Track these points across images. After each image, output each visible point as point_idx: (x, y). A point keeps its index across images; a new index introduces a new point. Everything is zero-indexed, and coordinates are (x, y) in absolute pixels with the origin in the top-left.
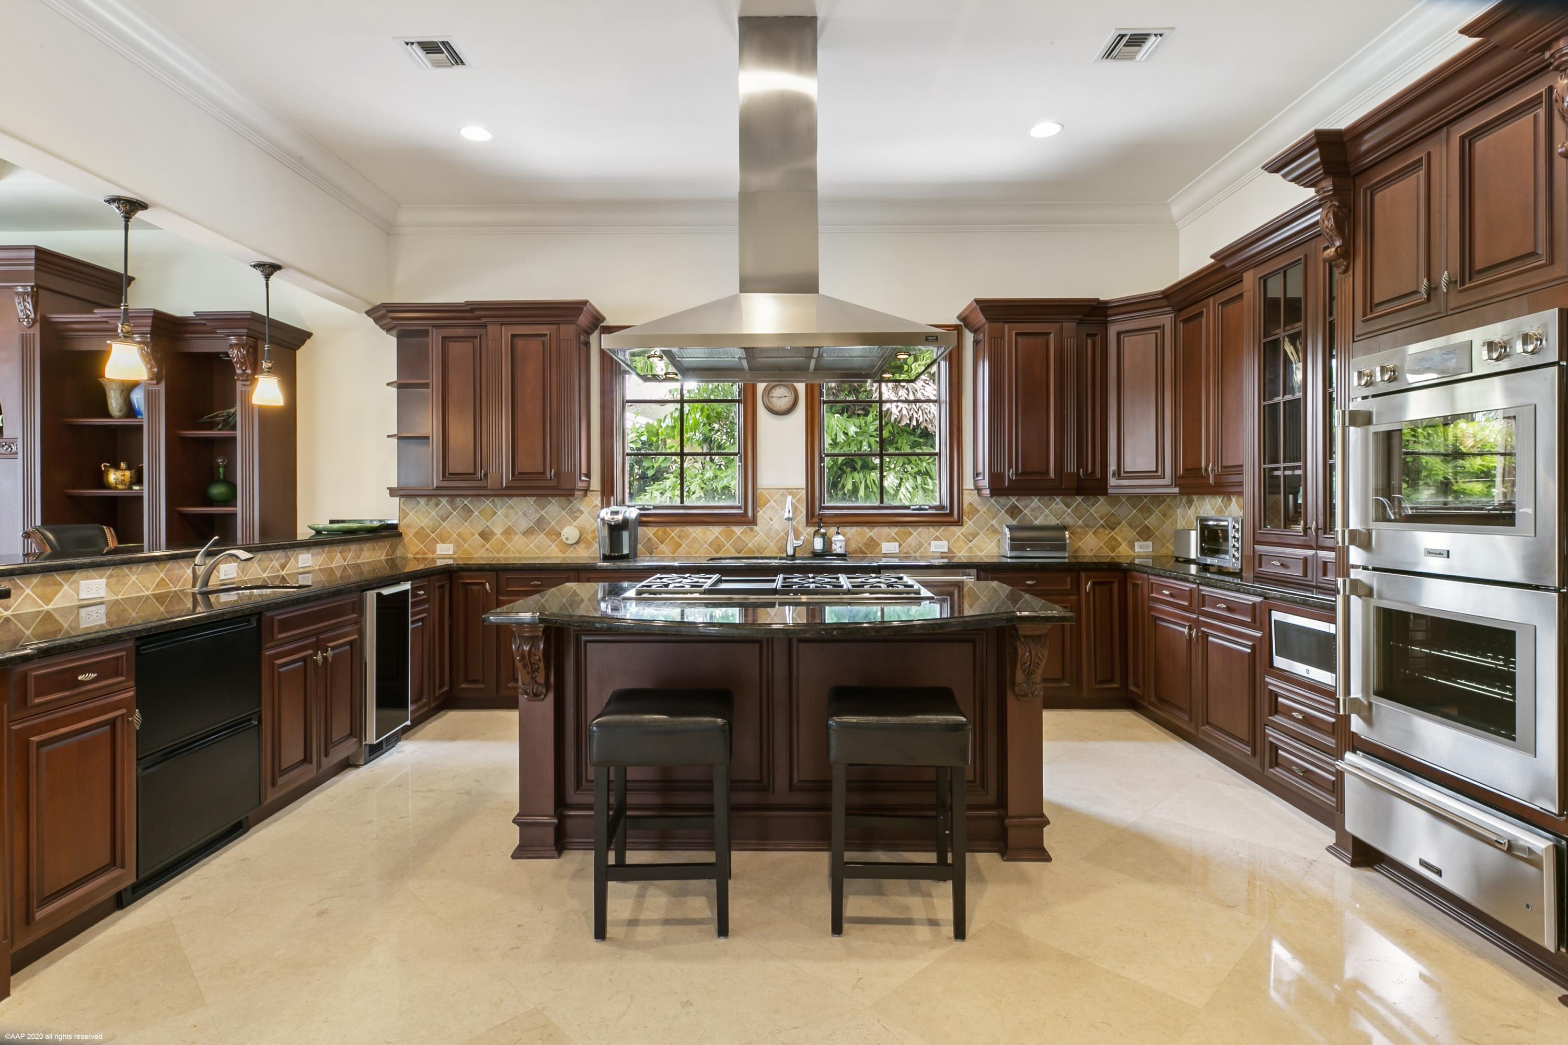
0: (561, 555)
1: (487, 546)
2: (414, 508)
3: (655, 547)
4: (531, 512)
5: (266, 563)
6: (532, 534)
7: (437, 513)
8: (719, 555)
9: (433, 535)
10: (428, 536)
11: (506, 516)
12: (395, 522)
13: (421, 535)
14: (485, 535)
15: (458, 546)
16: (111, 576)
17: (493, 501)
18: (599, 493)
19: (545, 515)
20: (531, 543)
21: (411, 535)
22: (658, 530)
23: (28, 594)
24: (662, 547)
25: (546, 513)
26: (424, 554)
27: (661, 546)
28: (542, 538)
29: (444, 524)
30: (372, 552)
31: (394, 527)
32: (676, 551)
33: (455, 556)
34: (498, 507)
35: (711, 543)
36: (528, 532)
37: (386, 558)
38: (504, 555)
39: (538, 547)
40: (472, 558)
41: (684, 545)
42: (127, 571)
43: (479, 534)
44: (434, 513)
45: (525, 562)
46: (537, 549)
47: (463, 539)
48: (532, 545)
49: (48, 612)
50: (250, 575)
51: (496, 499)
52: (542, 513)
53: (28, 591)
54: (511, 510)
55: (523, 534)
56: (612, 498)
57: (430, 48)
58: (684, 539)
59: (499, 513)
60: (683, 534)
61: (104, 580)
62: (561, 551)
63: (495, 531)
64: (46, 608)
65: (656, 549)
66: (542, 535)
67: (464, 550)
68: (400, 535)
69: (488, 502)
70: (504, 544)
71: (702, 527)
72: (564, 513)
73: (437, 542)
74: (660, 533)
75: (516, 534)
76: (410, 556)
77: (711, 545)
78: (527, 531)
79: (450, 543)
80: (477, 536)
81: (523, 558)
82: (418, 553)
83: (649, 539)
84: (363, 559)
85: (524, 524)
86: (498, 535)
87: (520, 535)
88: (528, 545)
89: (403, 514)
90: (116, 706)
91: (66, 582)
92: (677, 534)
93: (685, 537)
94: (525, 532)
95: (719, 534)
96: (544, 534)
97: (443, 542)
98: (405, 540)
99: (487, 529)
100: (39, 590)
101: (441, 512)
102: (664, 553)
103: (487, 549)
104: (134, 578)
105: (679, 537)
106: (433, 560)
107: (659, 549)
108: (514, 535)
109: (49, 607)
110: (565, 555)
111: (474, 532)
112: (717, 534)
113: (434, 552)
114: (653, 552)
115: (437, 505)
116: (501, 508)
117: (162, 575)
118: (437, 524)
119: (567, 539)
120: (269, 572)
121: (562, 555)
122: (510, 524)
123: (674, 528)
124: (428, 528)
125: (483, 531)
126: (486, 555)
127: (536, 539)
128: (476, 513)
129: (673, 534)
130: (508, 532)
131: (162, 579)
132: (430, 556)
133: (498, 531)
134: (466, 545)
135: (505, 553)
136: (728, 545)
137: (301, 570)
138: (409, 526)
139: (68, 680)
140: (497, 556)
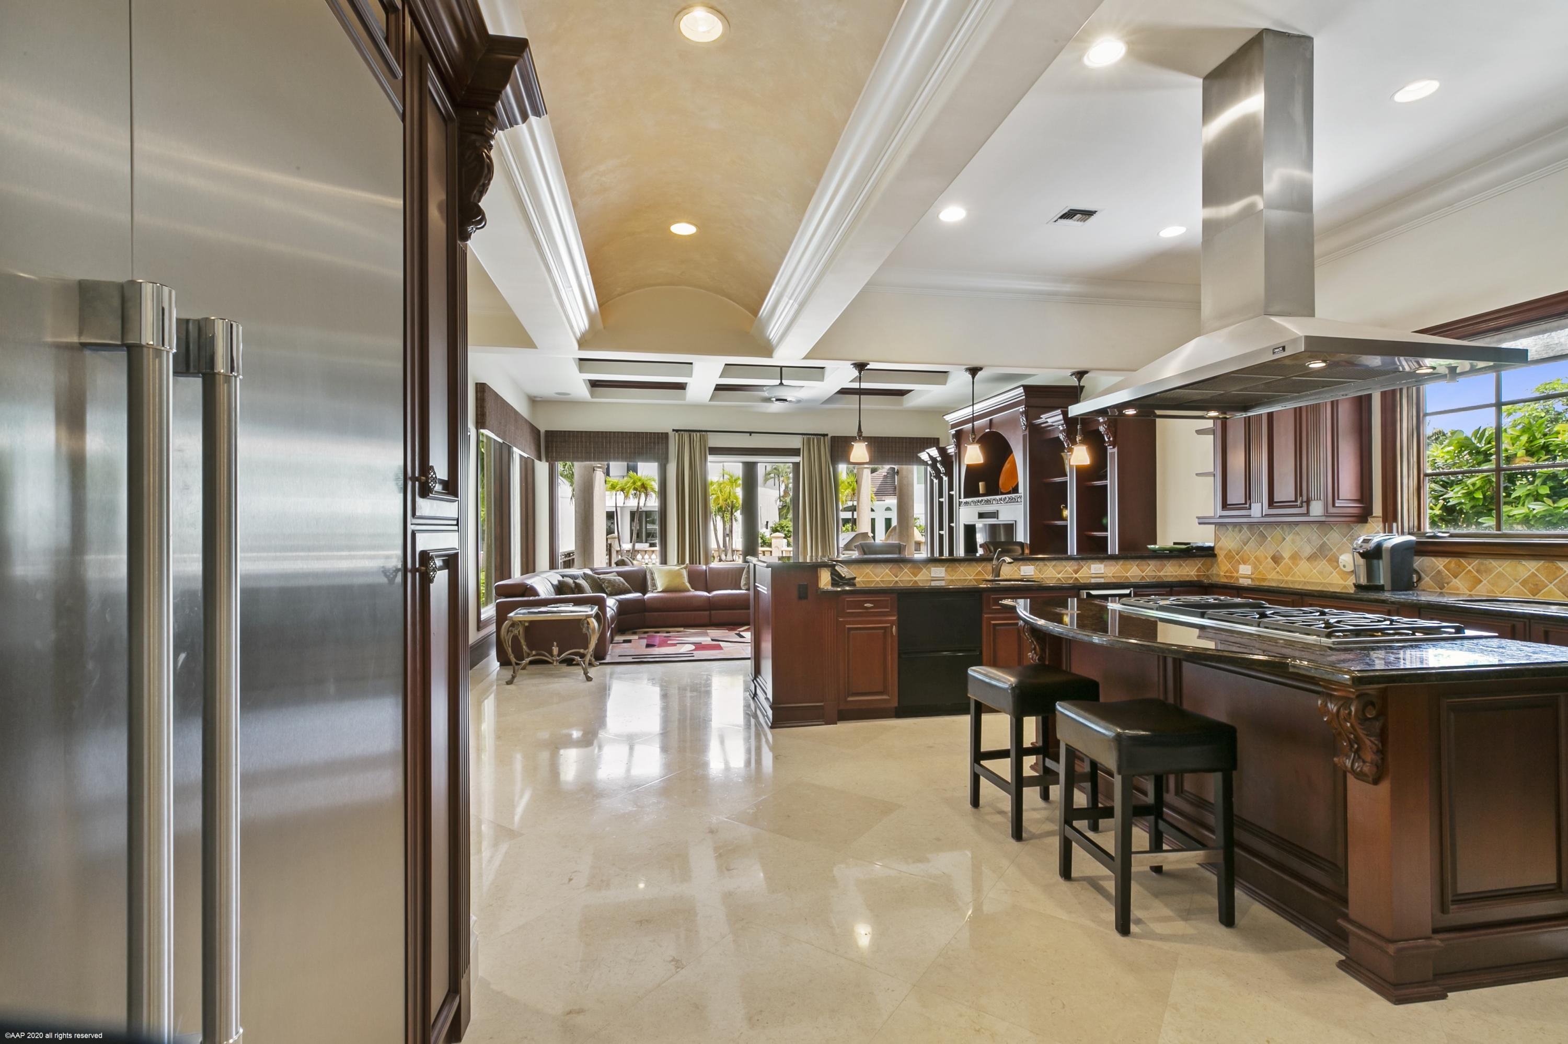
0: (1341, 582)
1: (1278, 569)
2: (1224, 534)
3: (1446, 581)
4: (1314, 538)
5: (1060, 568)
6: (1315, 560)
7: (1240, 538)
8: (1538, 598)
9: (1237, 557)
10: (1233, 557)
11: (1293, 542)
12: (1212, 545)
13: (1229, 556)
14: (1276, 559)
15: (1255, 568)
16: (948, 567)
17: (1282, 528)
18: (1381, 519)
19: (1326, 541)
20: (1314, 569)
21: (1222, 557)
22: (1449, 562)
23: (906, 572)
24: (1456, 582)
25: (1328, 539)
26: (1231, 573)
27: (1454, 580)
28: (1324, 564)
29: (1245, 548)
30: (1178, 568)
31: (1211, 549)
32: (1475, 588)
33: (1253, 576)
34: (1287, 533)
35: (1524, 580)
36: (1310, 558)
37: (1196, 573)
38: (1291, 579)
39: (1321, 573)
40: (1264, 580)
41: (1485, 582)
42: (958, 565)
43: (1271, 558)
44: (1238, 538)
45: (1310, 588)
46: (1320, 575)
47: (1259, 561)
48: (1315, 571)
49: (915, 581)
50: (1047, 574)
51: (1285, 527)
52: (1325, 539)
53: (906, 570)
54: (1297, 536)
55: (1308, 559)
56: (1395, 525)
57: (1069, 215)
58: (1484, 574)
59: (1287, 539)
60: (1482, 568)
61: (944, 568)
62: (1342, 578)
63: (1284, 556)
64: (915, 579)
65: (1448, 583)
66: (1325, 561)
67: (1260, 572)
68: (1215, 556)
69: (1278, 529)
70: (1291, 568)
71: (1510, 561)
72: (1345, 539)
73: (1240, 564)
74: (1453, 565)
75: (1301, 559)
76: (1222, 574)
77: (1524, 583)
78: (1311, 556)
79: (1249, 565)
80: (1269, 559)
81: (1308, 582)
82: (1227, 571)
83: (1439, 571)
84: (1166, 572)
85: (1308, 550)
86: (1287, 560)
87: (1305, 560)
88: (1312, 571)
89: (1217, 539)
90: (886, 622)
91: (925, 567)
92: (1475, 568)
93: (1486, 572)
94: (1309, 558)
95: (1537, 570)
96: (1327, 561)
97: (1244, 563)
98: (1219, 560)
99: (1277, 554)
100: (911, 570)
101: (1243, 537)
102: (1458, 589)
103: (1278, 572)
104: (962, 569)
105: (1478, 571)
106: (1237, 579)
107: (1451, 584)
108: (1300, 560)
109: (916, 579)
110: (1346, 583)
111: (1268, 556)
112: (1533, 570)
113: (1237, 572)
114: (1444, 587)
115: (1240, 531)
116: (1289, 534)
117: (980, 569)
118: (1240, 547)
119: (1344, 566)
120: (1063, 574)
121: (1343, 583)
122: (1296, 549)
123: (1470, 560)
124: (1234, 551)
125: (1274, 556)
126: (1276, 577)
127: (1319, 564)
128: (1269, 539)
129: (1470, 568)
130: (1295, 557)
131: (980, 571)
132: (1235, 574)
133: (1286, 555)
134: (1261, 568)
135: (1291, 577)
136: (1551, 586)
137: (1093, 575)
138: (1221, 549)
139: (860, 605)
140: (1286, 579)
